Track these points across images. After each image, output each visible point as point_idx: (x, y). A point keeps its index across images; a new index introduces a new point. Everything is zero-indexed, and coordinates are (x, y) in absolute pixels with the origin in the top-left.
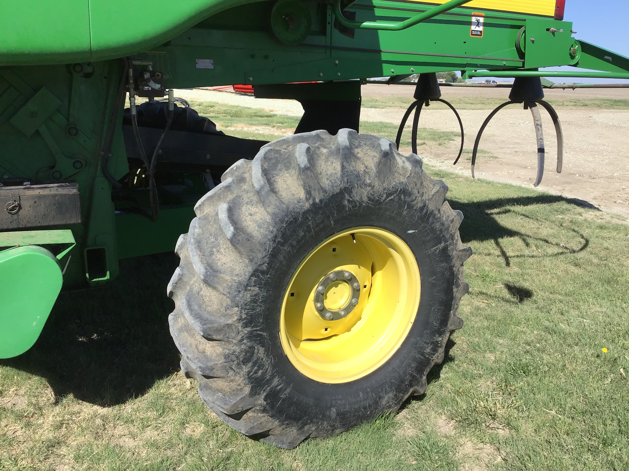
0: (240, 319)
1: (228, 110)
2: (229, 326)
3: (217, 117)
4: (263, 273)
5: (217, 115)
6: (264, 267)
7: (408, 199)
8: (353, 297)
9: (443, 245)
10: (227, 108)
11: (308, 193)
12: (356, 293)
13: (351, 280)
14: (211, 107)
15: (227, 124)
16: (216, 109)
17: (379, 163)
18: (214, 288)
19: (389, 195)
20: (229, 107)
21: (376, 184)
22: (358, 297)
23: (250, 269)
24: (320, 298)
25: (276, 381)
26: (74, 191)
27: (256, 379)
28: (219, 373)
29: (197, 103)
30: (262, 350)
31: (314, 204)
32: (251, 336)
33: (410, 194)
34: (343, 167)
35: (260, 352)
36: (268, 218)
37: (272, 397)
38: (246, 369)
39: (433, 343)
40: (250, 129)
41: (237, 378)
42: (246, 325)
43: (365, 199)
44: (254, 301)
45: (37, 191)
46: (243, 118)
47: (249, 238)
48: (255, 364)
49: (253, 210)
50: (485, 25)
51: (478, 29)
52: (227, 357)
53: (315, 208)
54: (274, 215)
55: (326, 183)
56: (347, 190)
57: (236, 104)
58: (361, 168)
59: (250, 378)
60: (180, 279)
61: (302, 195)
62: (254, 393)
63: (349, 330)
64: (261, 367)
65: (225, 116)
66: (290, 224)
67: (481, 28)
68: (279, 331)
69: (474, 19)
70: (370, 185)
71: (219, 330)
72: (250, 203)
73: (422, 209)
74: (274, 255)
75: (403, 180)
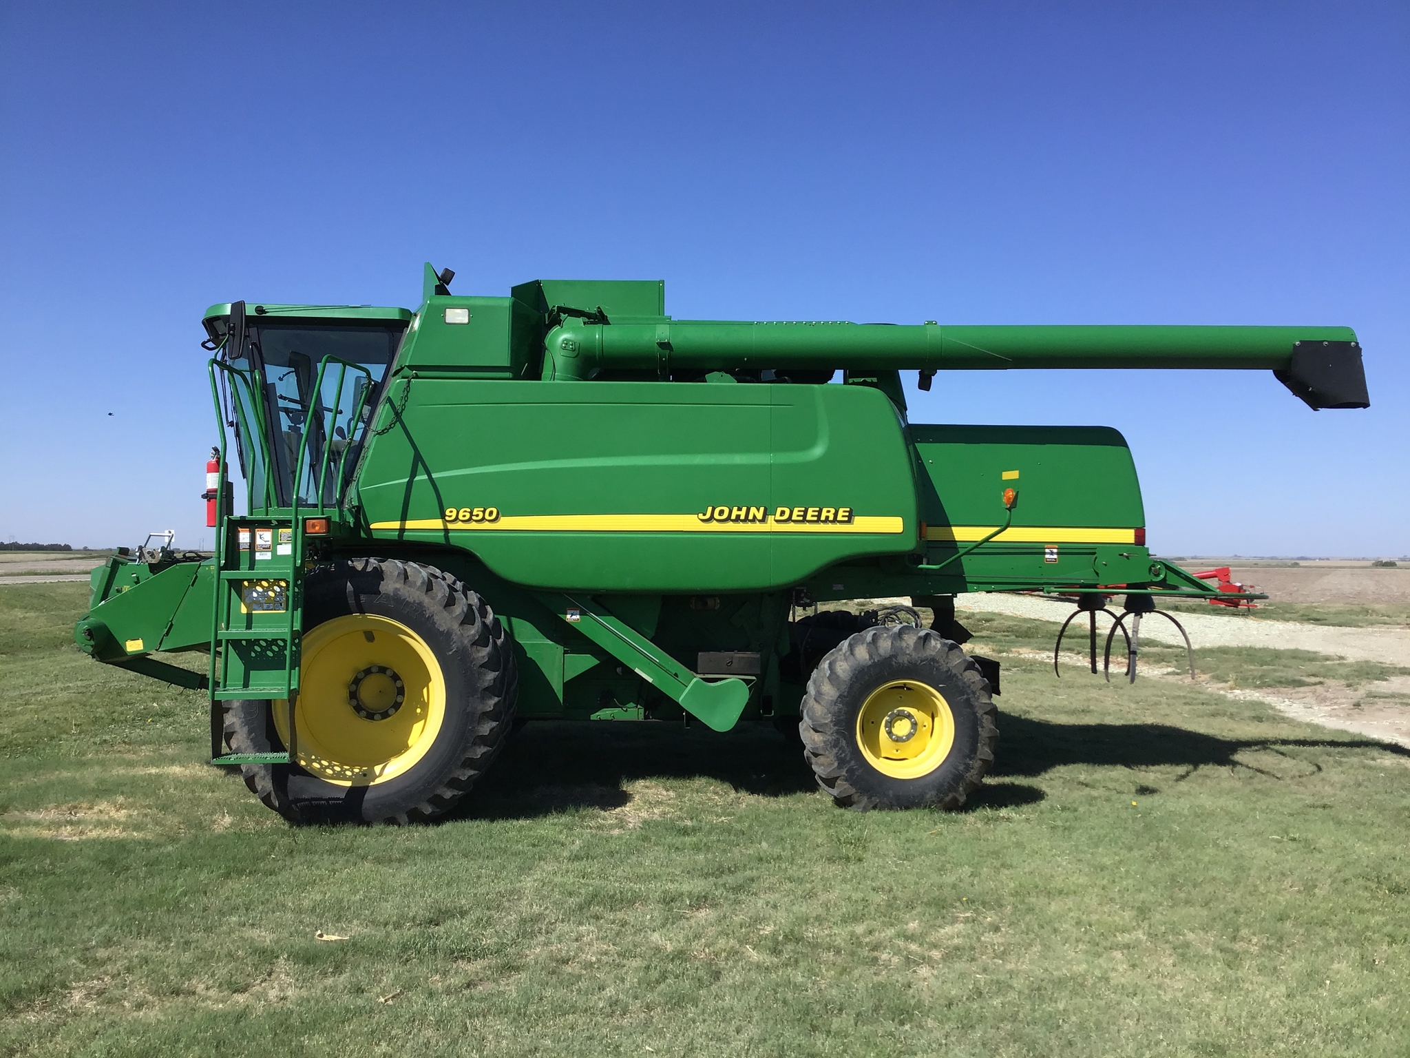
0: (832, 721)
1: (1016, 625)
2: (826, 724)
3: (991, 637)
4: (845, 697)
5: (993, 634)
6: (846, 694)
7: (936, 665)
8: (912, 728)
9: (965, 696)
10: (1015, 623)
11: (871, 656)
12: (914, 725)
13: (909, 716)
14: (987, 621)
15: (1001, 648)
16: (995, 623)
17: (915, 643)
18: (819, 703)
19: (922, 661)
20: (1019, 621)
21: (914, 654)
22: (916, 730)
23: (838, 694)
24: (890, 725)
25: (853, 763)
26: (759, 656)
27: (841, 758)
28: (821, 752)
29: (964, 615)
30: (844, 742)
31: (874, 662)
32: (837, 732)
33: (938, 662)
34: (892, 643)
35: (844, 743)
36: (848, 668)
37: (850, 771)
38: (835, 751)
39: (965, 764)
40: (1037, 657)
41: (830, 755)
42: (835, 725)
43: (906, 662)
44: (840, 712)
45: (741, 655)
46: (1037, 640)
47: (838, 677)
48: (840, 749)
49: (842, 663)
50: (1058, 554)
51: (1051, 557)
52: (825, 742)
53: (874, 665)
54: (851, 667)
55: (881, 651)
56: (894, 656)
57: (1037, 617)
58: (904, 644)
59: (837, 757)
60: (805, 701)
61: (867, 657)
62: (840, 767)
63: (916, 756)
64: (843, 752)
65: (1005, 636)
66: (859, 672)
67: (1055, 556)
68: (856, 734)
69: (1047, 551)
70: (909, 654)
71: (821, 726)
72: (841, 661)
73: (947, 671)
74: (851, 687)
75: (934, 653)
